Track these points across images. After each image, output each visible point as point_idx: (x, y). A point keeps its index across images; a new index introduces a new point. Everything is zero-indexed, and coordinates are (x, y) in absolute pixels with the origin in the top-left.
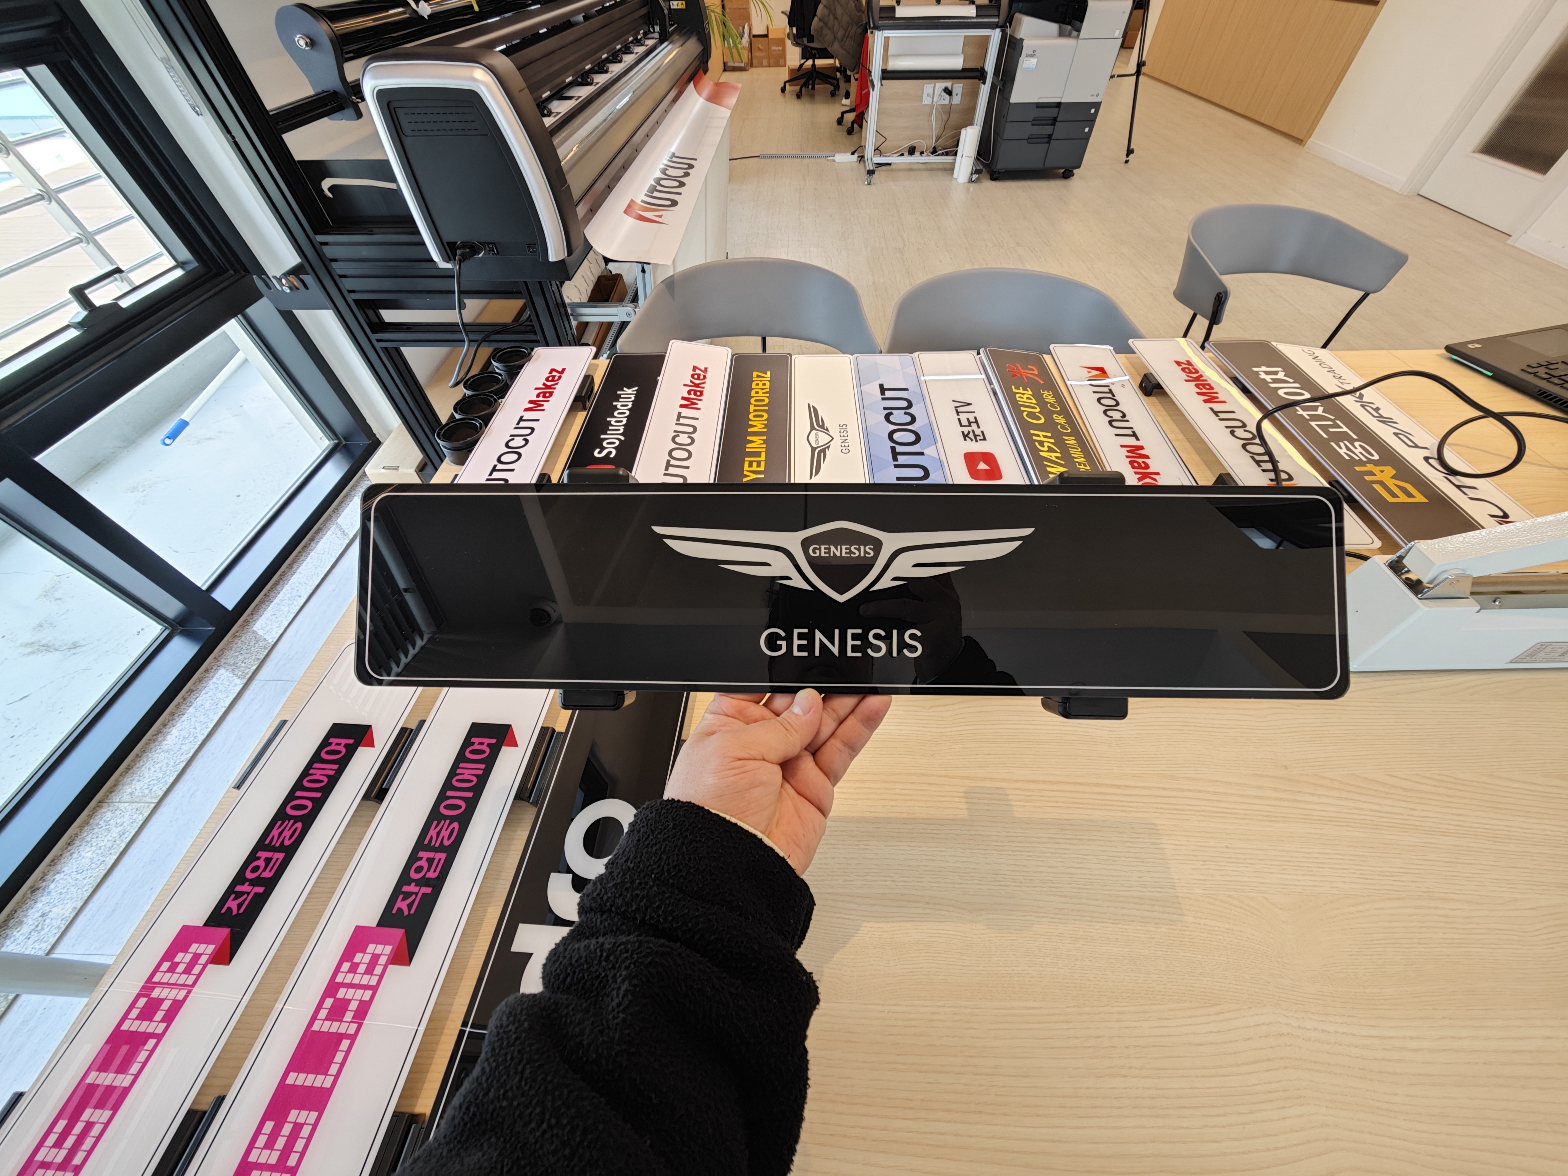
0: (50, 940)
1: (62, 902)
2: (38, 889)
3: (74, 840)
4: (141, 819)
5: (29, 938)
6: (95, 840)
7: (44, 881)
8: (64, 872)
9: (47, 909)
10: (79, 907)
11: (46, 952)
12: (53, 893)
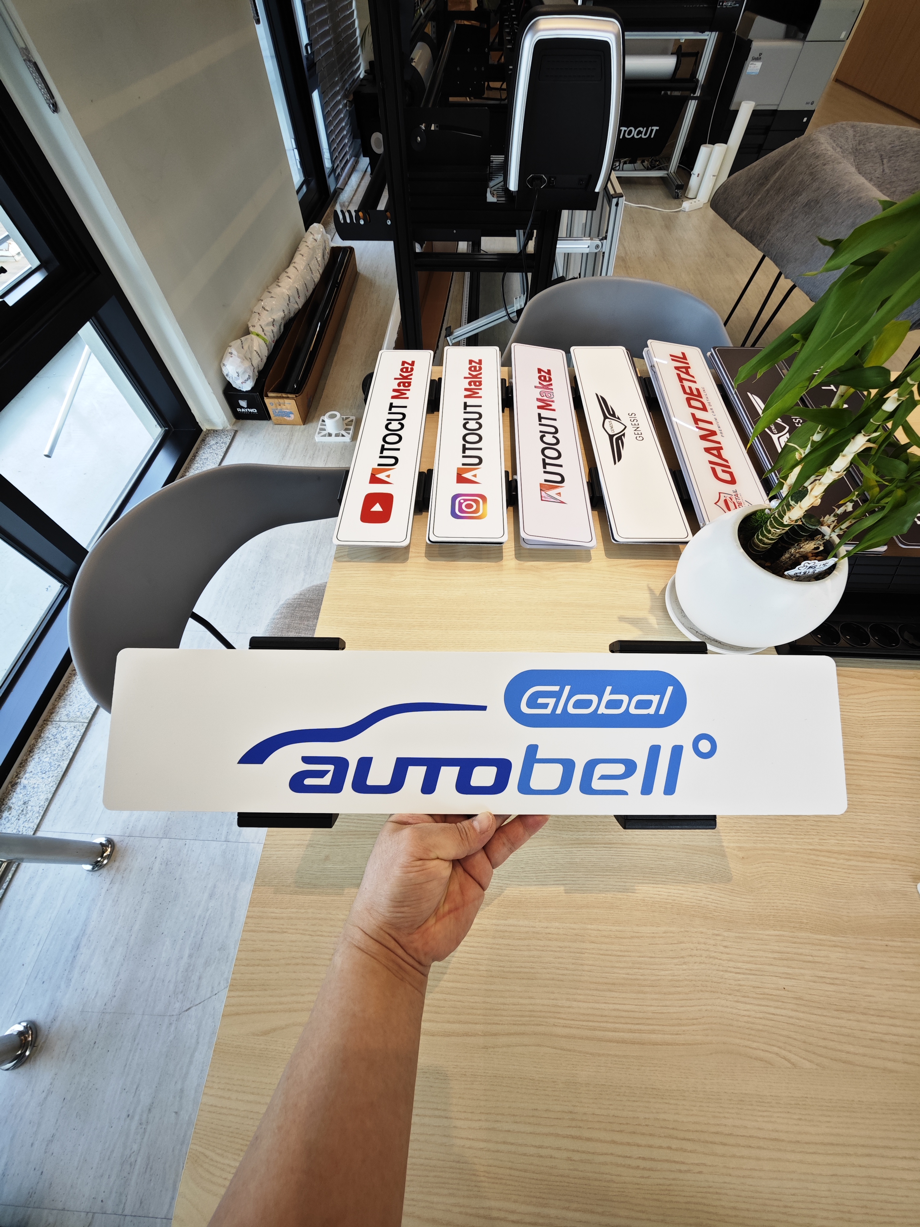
0: (35, 821)
1: (36, 794)
2: (16, 784)
3: (33, 749)
4: (79, 734)
5: (19, 820)
6: (49, 749)
7: (19, 778)
8: (31, 772)
9: (27, 799)
10: (50, 798)
11: (34, 829)
12: (28, 787)
